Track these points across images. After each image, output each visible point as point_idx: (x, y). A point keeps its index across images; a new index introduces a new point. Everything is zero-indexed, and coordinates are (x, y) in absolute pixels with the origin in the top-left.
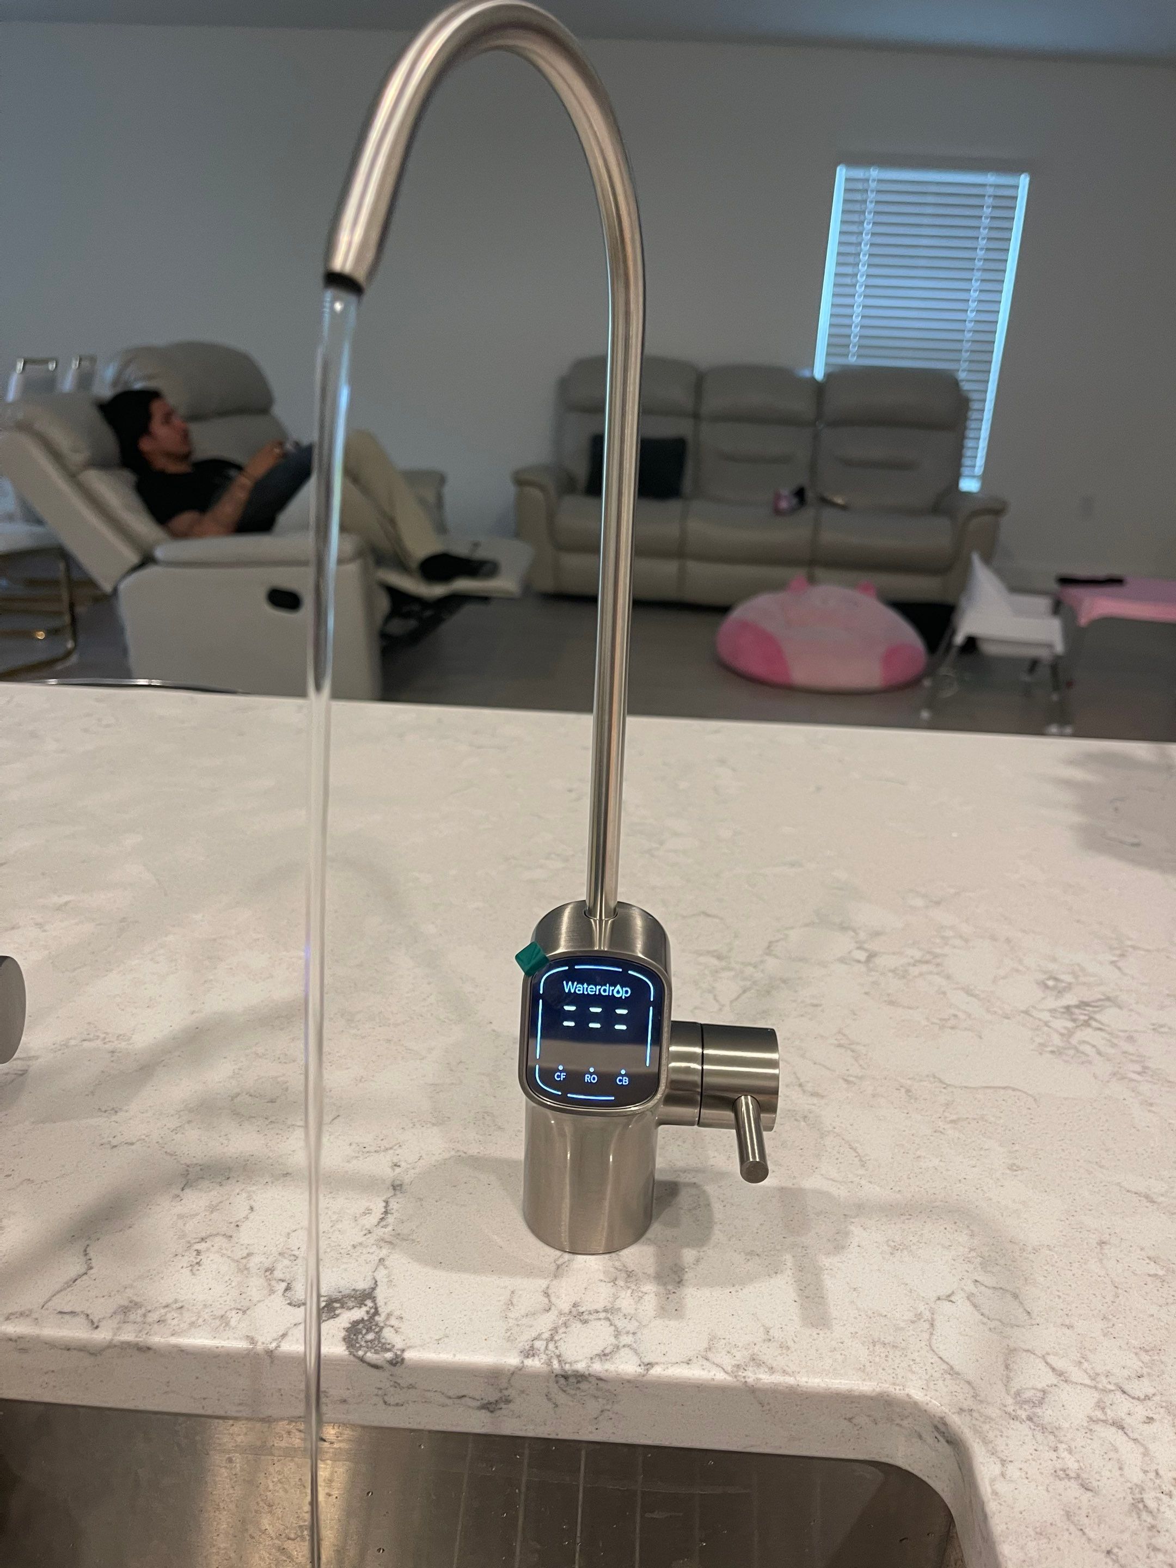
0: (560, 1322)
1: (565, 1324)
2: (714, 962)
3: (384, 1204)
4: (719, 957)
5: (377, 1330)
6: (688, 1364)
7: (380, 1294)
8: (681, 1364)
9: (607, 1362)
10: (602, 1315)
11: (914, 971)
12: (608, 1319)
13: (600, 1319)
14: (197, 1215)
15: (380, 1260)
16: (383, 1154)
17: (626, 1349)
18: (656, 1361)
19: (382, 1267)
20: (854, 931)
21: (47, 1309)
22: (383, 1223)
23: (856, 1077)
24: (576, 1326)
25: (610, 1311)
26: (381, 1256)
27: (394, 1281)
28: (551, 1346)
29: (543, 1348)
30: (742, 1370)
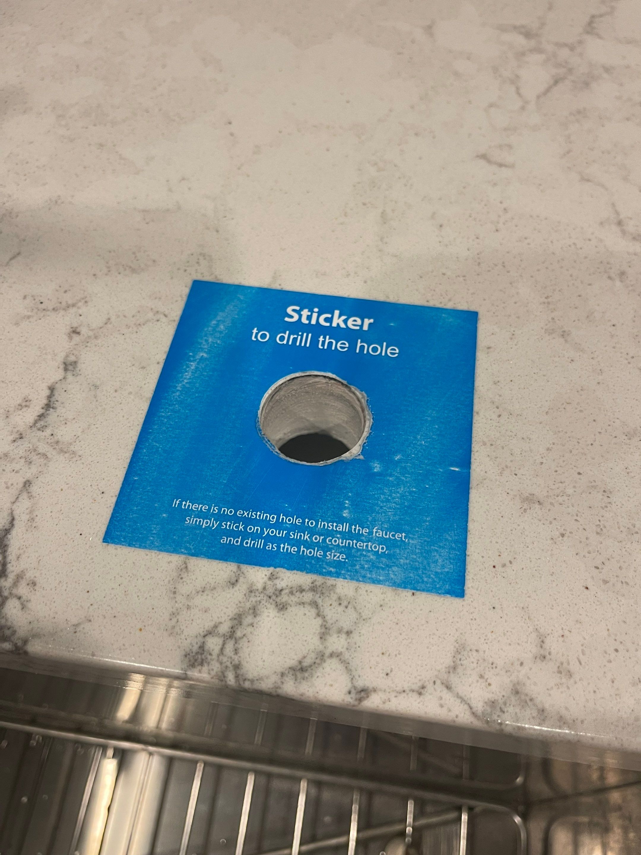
0: (248, 605)
1: (255, 611)
3: (47, 392)
6: (420, 694)
7: (14, 539)
8: (410, 694)
9: (304, 683)
10: (308, 596)
12: (314, 604)
13: (303, 603)
15: (25, 483)
16: (62, 312)
17: (334, 660)
18: (374, 684)
19: (25, 495)
22: (42, 423)
26: (28, 476)
27: (37, 519)
28: (230, 646)
29: (216, 650)
30: (498, 713)
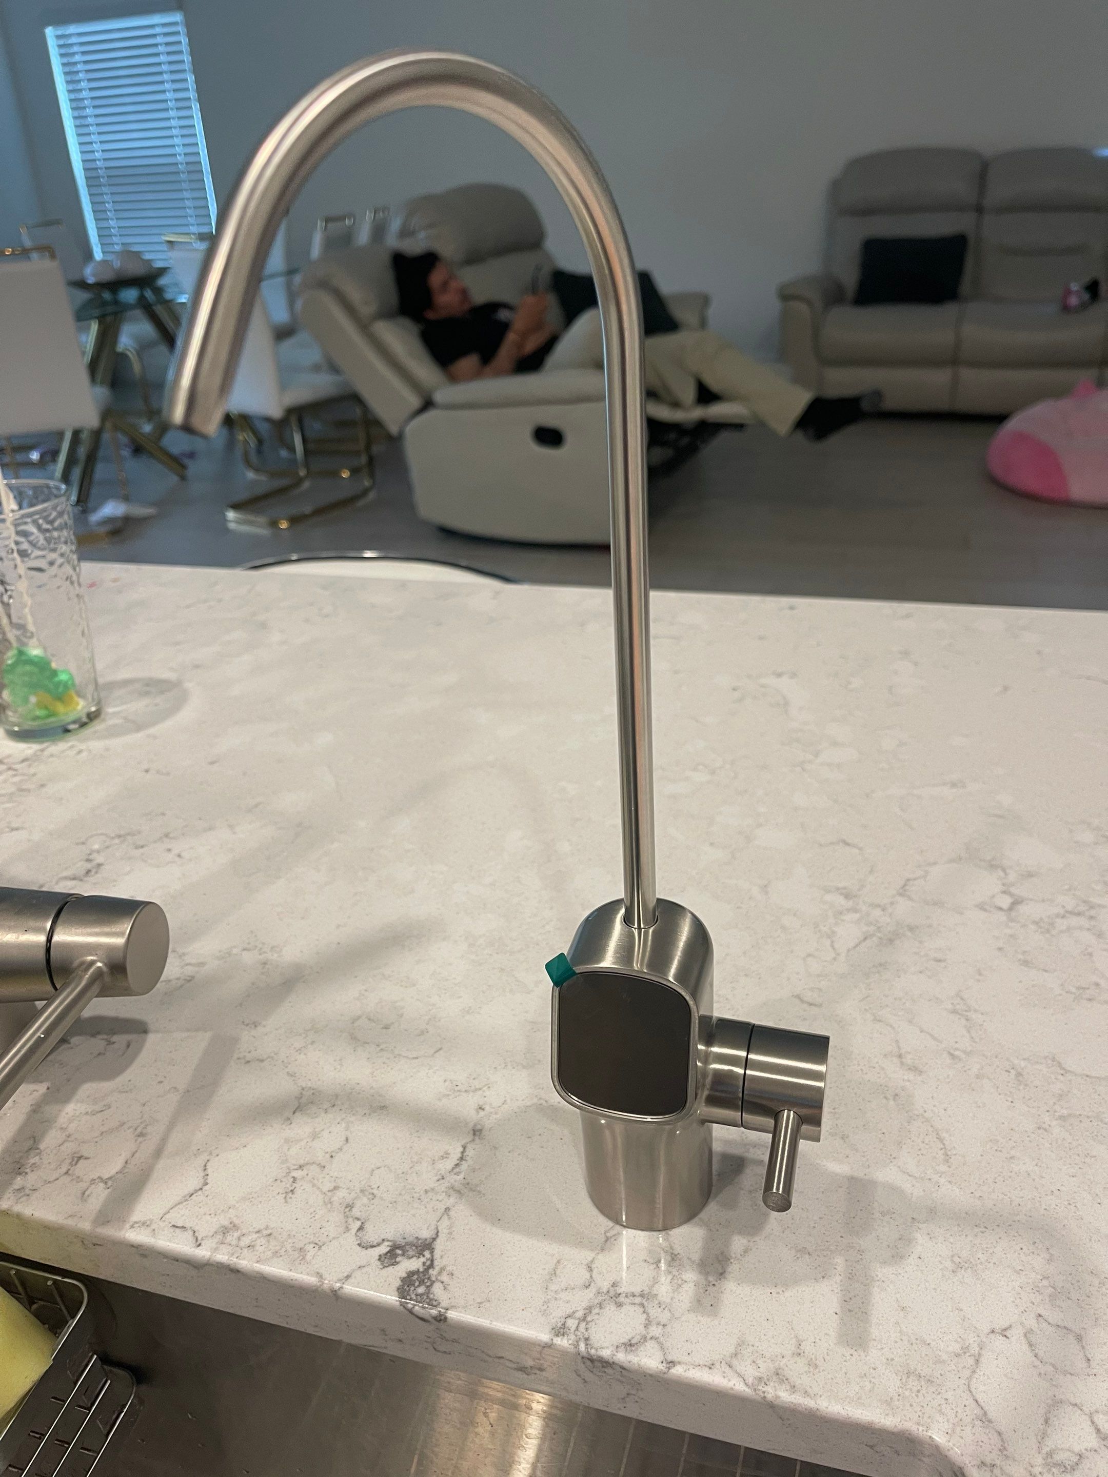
0: (596, 1301)
1: (600, 1305)
2: (841, 901)
3: (461, 1149)
4: (847, 896)
5: (428, 1284)
6: (710, 1368)
7: (439, 1246)
8: (704, 1367)
9: (632, 1353)
10: (638, 1300)
11: (1062, 924)
12: (642, 1305)
13: (635, 1304)
14: (301, 1140)
15: (446, 1209)
16: (471, 1094)
17: (653, 1342)
18: (679, 1359)
19: (446, 1217)
20: (1004, 870)
21: (164, 1221)
22: (457, 1170)
23: (964, 1052)
24: (610, 1309)
25: (645, 1297)
26: (448, 1205)
27: (453, 1233)
28: (583, 1325)
29: (573, 1328)
30: (763, 1384)
